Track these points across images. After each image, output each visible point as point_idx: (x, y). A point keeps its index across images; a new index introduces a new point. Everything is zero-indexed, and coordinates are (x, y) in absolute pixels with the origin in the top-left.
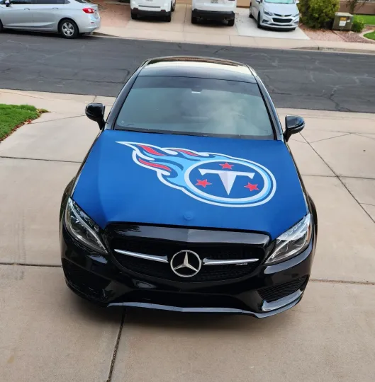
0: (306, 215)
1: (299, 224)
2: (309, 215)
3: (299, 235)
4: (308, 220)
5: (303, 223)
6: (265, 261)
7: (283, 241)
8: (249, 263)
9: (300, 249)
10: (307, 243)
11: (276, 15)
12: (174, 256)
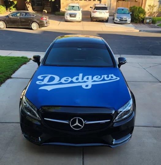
0: (130, 99)
1: (127, 104)
3: (128, 108)
4: (131, 102)
5: (129, 103)
6: (113, 121)
7: (121, 111)
8: (106, 122)
9: (128, 115)
10: (132, 112)
11: (120, 18)
12: (71, 120)
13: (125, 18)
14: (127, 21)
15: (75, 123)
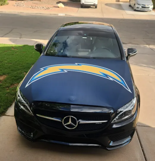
0: (134, 98)
1: (130, 103)
2: (135, 98)
3: (129, 108)
4: (135, 101)
5: (132, 102)
6: (111, 122)
7: (121, 111)
8: (102, 123)
9: (130, 115)
10: (134, 113)
11: (143, 5)
12: (65, 118)
13: (147, 5)
14: (150, 8)
15: (68, 122)
